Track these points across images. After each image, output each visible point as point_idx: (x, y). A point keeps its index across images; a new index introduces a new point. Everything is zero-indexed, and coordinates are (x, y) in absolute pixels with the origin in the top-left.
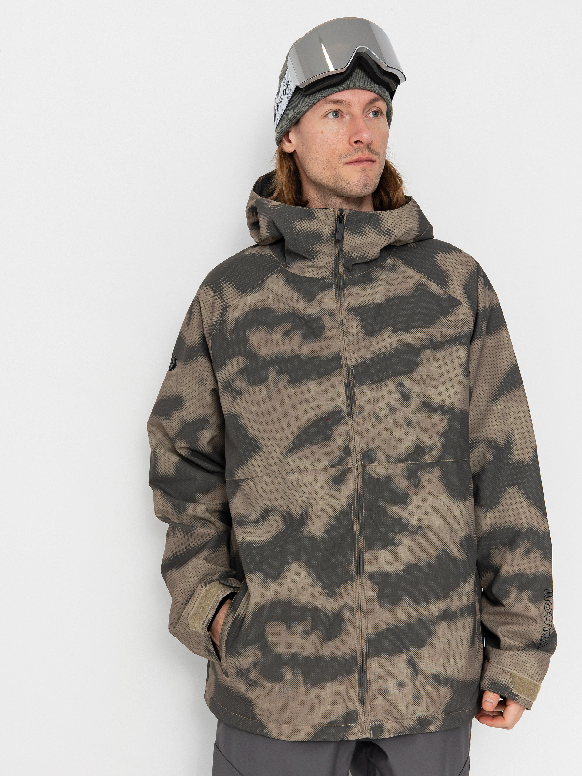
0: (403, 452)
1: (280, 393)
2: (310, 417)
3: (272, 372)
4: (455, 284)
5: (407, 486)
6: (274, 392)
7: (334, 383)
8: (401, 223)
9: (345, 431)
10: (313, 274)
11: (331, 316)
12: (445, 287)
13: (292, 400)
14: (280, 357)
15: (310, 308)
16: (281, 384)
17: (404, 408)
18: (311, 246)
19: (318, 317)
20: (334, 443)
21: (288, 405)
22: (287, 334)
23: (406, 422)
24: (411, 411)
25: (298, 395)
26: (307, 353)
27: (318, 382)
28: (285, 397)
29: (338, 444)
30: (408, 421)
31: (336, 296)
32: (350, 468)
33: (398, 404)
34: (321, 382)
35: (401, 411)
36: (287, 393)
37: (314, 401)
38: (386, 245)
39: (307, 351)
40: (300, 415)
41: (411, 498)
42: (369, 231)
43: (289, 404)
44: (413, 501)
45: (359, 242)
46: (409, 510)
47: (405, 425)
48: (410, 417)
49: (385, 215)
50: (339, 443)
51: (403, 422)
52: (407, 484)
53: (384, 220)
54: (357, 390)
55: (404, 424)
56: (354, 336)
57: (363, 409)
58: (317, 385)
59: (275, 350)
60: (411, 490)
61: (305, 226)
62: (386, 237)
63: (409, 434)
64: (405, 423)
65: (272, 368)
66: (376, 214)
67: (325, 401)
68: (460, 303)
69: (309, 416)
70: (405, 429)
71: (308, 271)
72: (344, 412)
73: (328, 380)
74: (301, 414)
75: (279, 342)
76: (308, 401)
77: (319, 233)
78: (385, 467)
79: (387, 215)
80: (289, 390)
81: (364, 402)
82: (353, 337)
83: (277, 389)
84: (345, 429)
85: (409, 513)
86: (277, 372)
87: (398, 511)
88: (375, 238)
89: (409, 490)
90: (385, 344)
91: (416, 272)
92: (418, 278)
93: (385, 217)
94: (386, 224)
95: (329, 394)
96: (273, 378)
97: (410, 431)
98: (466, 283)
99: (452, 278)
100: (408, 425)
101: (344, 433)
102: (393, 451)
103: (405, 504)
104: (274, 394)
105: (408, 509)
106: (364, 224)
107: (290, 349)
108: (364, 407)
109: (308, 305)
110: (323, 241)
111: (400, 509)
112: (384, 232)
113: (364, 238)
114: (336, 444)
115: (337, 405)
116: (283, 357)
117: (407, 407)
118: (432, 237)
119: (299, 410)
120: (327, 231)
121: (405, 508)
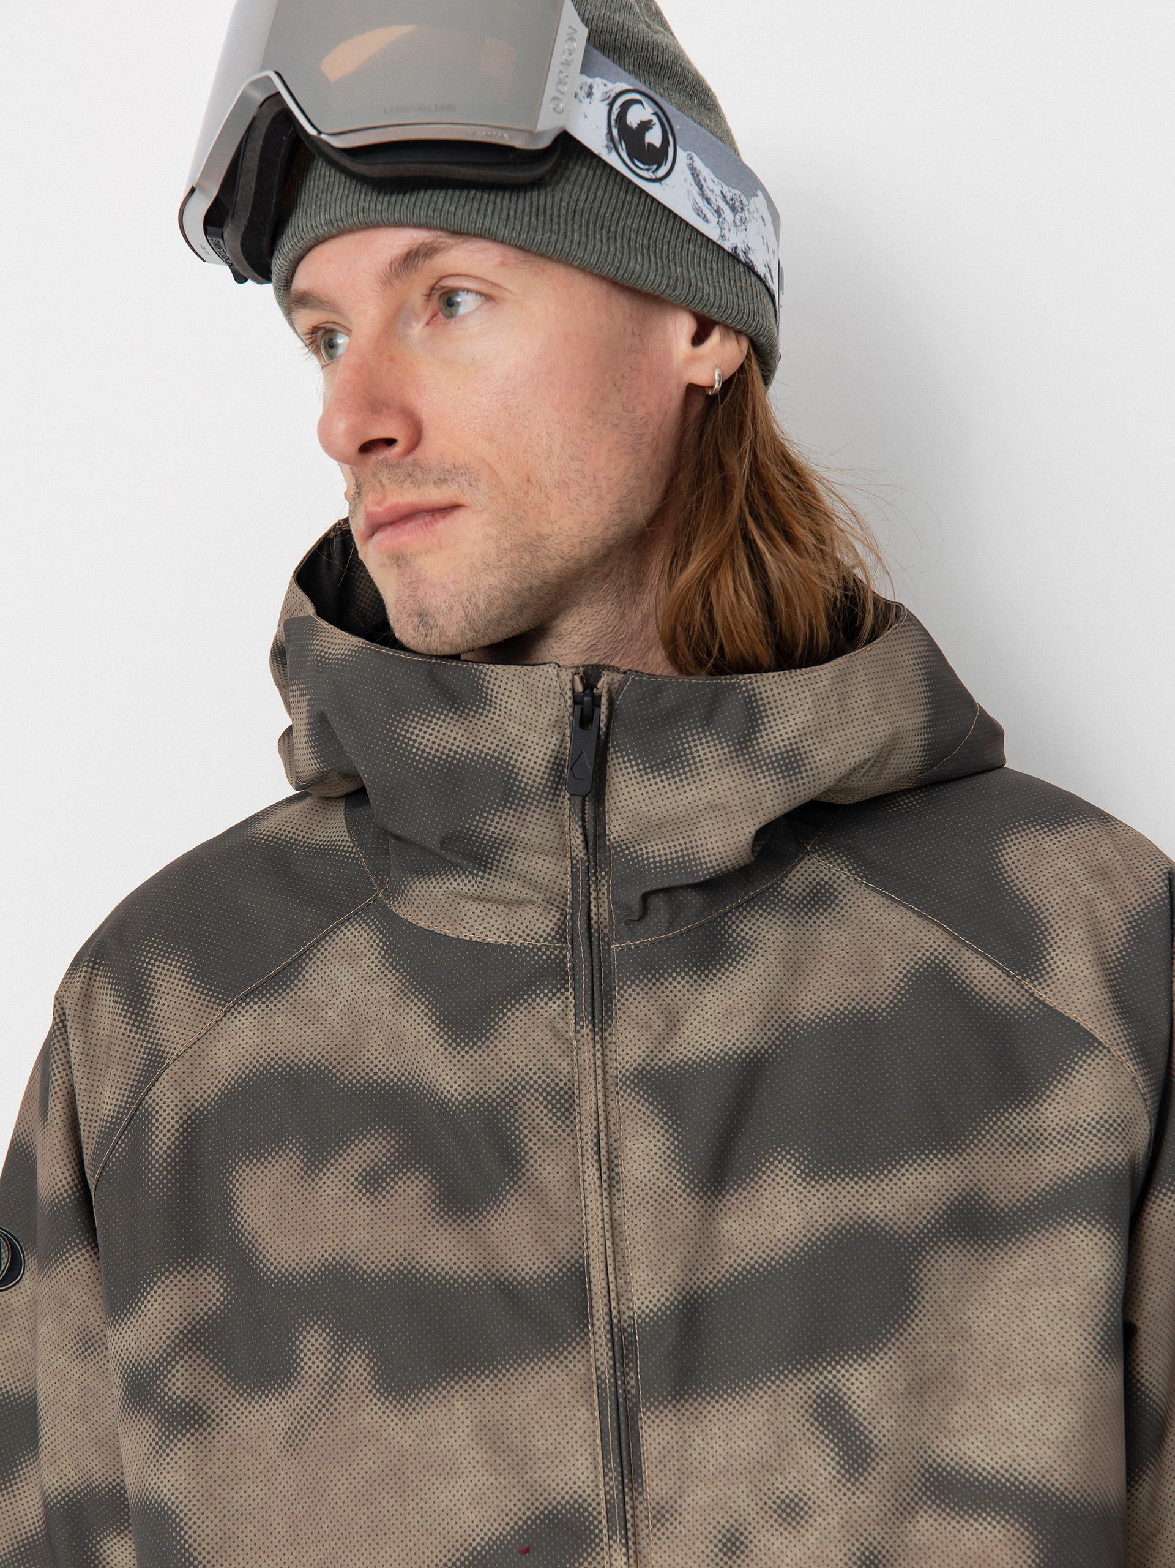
1: (340, 1426)
2: (457, 1537)
3: (313, 1340)
4: (1072, 961)
6: (321, 1424)
7: (555, 1394)
8: (844, 720)
10: (489, 927)
11: (554, 1106)
12: (1034, 974)
13: (387, 1462)
14: (342, 1275)
15: (468, 1073)
16: (347, 1390)
18: (473, 819)
19: (499, 1112)
21: (371, 1481)
22: (376, 1181)
25: (410, 1441)
26: (451, 1264)
27: (492, 1385)
28: (361, 1446)
31: (576, 1023)
34: (505, 1389)
36: (369, 1427)
37: (470, 1468)
38: (779, 814)
39: (450, 1255)
40: (418, 1526)
42: (709, 756)
43: (375, 1477)
45: (666, 802)
49: (775, 691)
53: (775, 711)
54: (649, 1422)
56: (643, 1195)
58: (488, 1399)
59: (326, 1247)
61: (446, 738)
62: (776, 783)
65: (315, 1323)
66: (740, 687)
67: (518, 1469)
68: (1091, 1045)
69: (452, 1532)
71: (470, 914)
72: (595, 1518)
73: (529, 1378)
74: (422, 1521)
75: (344, 1214)
76: (447, 1469)
77: (501, 767)
79: (787, 688)
80: (376, 1418)
82: (639, 1199)
83: (332, 1409)
86: (332, 1338)
88: (732, 785)
90: (770, 1229)
91: (910, 914)
92: (918, 940)
93: (777, 697)
94: (781, 727)
95: (534, 1441)
96: (317, 1362)
98: (1123, 957)
99: (1062, 936)
104: (321, 1433)
106: (690, 729)
107: (384, 1244)
109: (463, 1061)
110: (520, 800)
112: (772, 763)
113: (687, 788)
115: (567, 1488)
116: (354, 1278)
118: (999, 764)
119: (413, 1504)
120: (534, 759)
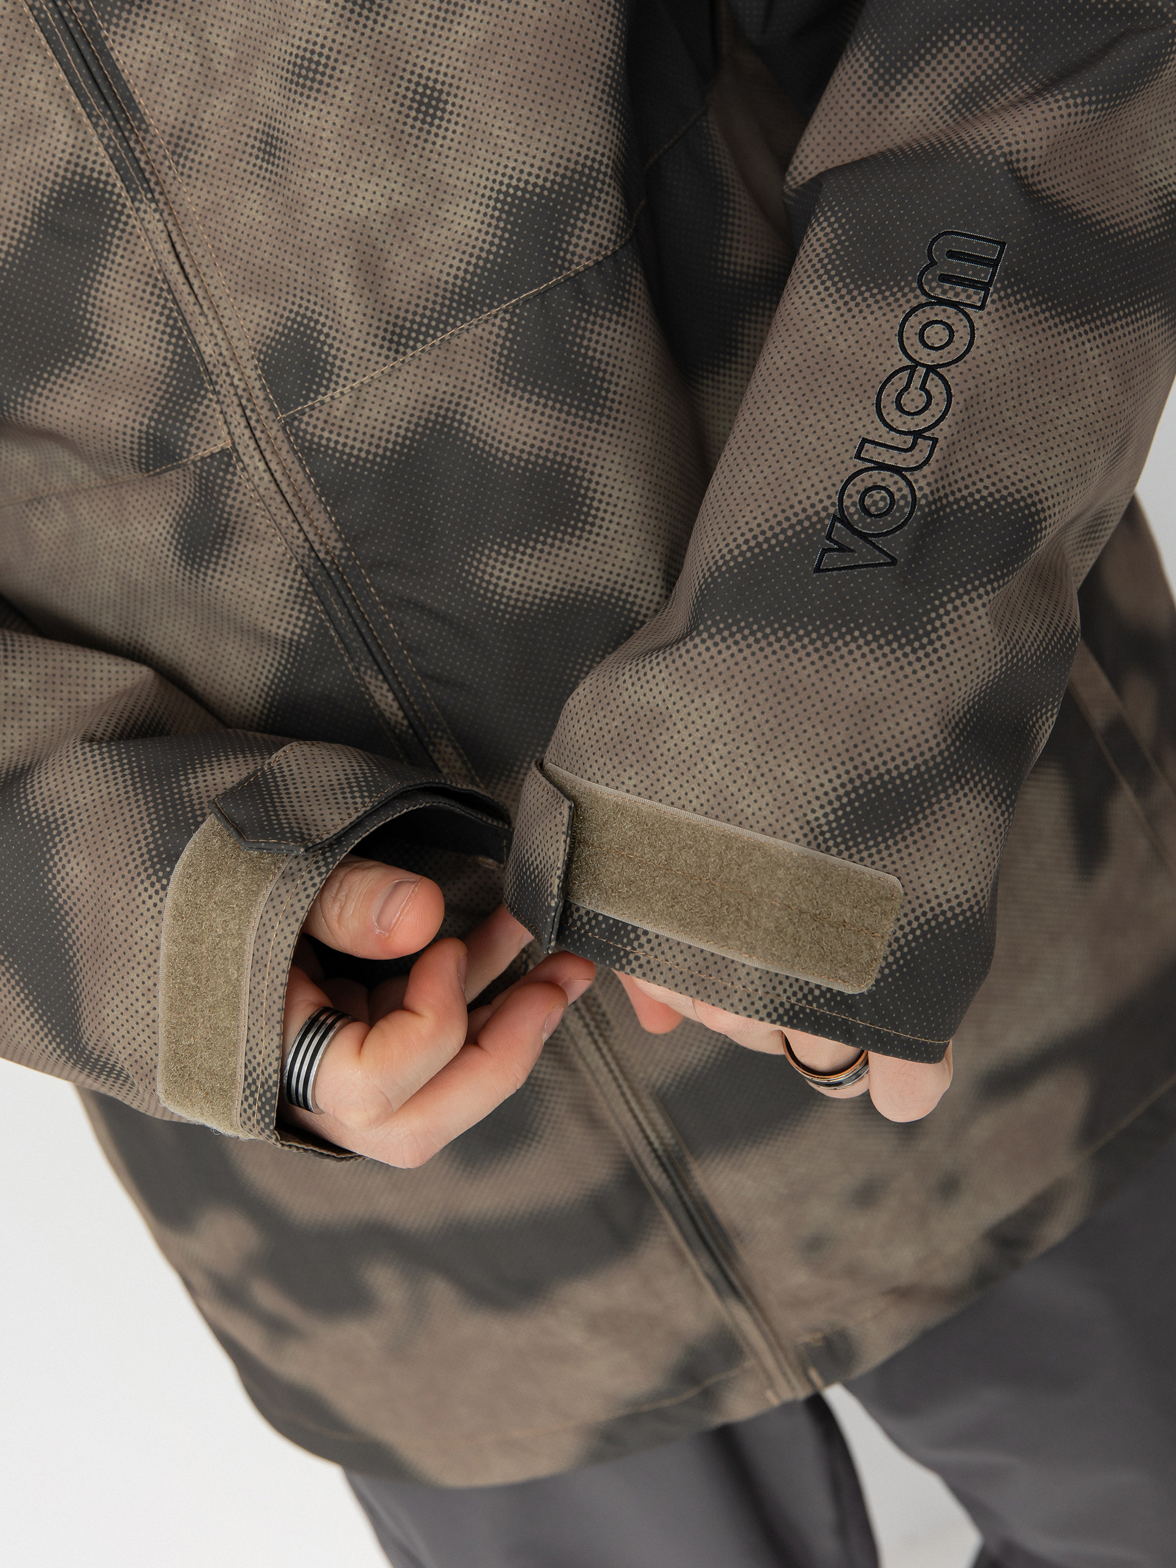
0: (456, 263)
5: (550, 430)
9: (144, 278)
17: (367, 31)
20: (112, 359)
23: (407, 102)
24: (411, 32)
29: (136, 360)
30: (415, 92)
32: (227, 458)
33: (326, 22)
35: (361, 57)
41: (595, 478)
44: (607, 490)
46: (609, 542)
47: (410, 121)
48: (418, 71)
50: (139, 353)
51: (397, 107)
52: (545, 419)
55: (402, 118)
57: (187, 128)
60: (574, 437)
63: (450, 161)
64: (405, 110)
70: (420, 143)
78: (401, 383)
81: (181, 90)
84: (140, 268)
85: (613, 552)
87: (557, 568)
89: (564, 443)
97: (447, 143)
100: (426, 114)
101: (139, 293)
102: (402, 279)
103: (577, 520)
105: (600, 540)
108: (189, 119)
111: (562, 553)
114: (126, 365)
117: (380, 19)
121: (583, 543)
